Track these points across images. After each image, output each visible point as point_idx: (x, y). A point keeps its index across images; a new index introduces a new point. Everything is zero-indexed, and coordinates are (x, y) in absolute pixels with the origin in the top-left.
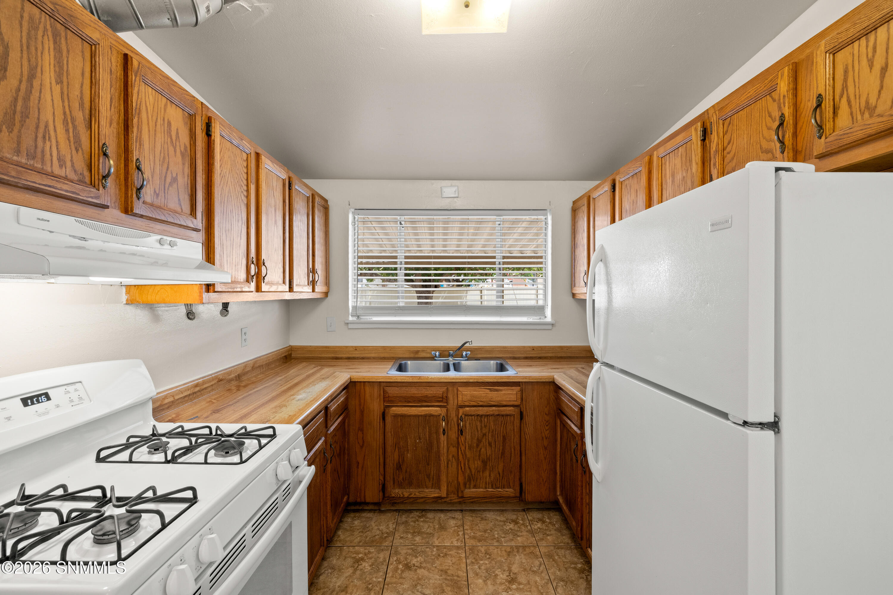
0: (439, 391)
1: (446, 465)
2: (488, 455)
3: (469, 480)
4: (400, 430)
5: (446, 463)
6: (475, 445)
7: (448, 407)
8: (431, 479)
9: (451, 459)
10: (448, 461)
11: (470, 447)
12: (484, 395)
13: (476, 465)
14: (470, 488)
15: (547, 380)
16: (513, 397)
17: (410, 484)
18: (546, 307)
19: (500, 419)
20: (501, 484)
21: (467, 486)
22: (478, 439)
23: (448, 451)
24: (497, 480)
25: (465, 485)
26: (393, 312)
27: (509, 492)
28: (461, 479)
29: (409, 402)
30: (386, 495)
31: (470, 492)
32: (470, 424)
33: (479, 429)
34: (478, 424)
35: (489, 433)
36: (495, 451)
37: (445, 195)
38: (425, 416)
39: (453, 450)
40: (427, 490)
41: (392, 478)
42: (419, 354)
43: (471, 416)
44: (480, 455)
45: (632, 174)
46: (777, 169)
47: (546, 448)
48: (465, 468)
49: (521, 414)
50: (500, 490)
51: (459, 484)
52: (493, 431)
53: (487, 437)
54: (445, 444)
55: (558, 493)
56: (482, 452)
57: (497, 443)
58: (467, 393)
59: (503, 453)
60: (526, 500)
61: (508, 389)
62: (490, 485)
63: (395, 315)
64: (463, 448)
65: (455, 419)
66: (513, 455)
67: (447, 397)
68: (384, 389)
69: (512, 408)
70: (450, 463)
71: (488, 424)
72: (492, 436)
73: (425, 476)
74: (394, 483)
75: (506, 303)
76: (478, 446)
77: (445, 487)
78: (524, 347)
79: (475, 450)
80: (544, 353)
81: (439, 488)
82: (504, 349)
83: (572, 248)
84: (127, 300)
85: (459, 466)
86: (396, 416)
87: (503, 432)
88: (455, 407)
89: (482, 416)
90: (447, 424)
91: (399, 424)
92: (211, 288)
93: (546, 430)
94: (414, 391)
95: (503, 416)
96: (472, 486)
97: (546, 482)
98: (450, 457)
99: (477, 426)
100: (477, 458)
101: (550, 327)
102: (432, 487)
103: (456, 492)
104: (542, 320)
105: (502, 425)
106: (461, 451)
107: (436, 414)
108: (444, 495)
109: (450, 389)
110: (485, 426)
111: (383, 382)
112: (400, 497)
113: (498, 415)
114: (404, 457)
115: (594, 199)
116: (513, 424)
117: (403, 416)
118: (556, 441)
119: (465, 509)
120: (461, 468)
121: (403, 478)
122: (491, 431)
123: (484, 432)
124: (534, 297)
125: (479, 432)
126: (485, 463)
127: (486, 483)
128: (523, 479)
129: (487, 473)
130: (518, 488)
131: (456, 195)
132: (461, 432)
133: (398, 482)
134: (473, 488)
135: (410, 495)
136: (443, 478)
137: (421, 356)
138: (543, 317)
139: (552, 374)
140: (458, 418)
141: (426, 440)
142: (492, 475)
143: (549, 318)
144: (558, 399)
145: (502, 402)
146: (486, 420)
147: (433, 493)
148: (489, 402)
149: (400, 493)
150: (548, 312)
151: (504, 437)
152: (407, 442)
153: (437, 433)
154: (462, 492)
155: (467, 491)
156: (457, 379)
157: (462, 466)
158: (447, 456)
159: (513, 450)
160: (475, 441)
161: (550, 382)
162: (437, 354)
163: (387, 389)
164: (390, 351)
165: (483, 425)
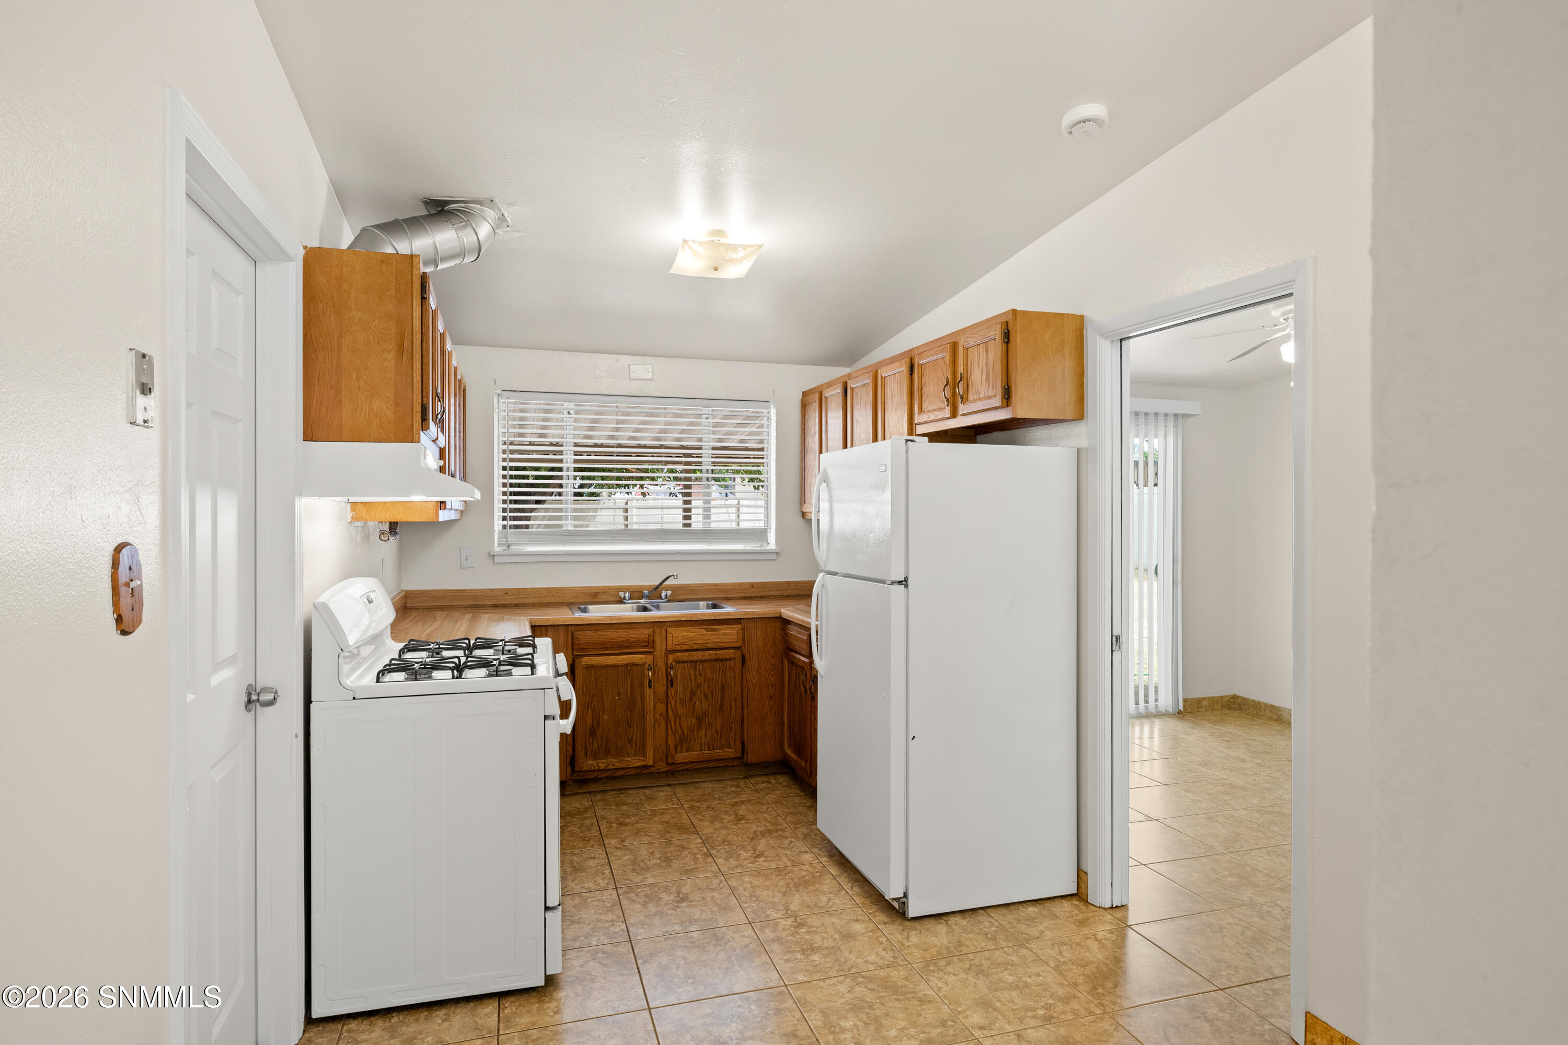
0: (644, 634)
1: (652, 725)
2: (704, 710)
3: (681, 743)
4: (594, 686)
5: (652, 722)
6: (688, 698)
7: (655, 653)
8: (634, 745)
9: (658, 718)
10: (655, 720)
11: (681, 703)
12: (700, 636)
13: (689, 724)
14: (681, 752)
15: (773, 616)
16: (734, 638)
17: (607, 753)
18: (769, 530)
19: (718, 664)
20: (719, 744)
21: (679, 749)
22: (691, 691)
23: (654, 708)
24: (715, 739)
25: (676, 747)
26: (561, 539)
27: (730, 752)
28: (671, 742)
29: (606, 649)
30: (577, 769)
31: (682, 757)
32: (681, 673)
33: (693, 679)
34: (692, 672)
35: (705, 682)
36: (712, 704)
37: (633, 375)
38: (627, 665)
39: (661, 707)
40: (629, 759)
41: (584, 746)
42: (599, 597)
43: (683, 662)
44: (693, 711)
45: (861, 384)
46: (907, 441)
47: (771, 697)
48: (675, 728)
49: (743, 657)
50: (718, 751)
51: (668, 747)
52: (709, 680)
53: (703, 688)
54: (652, 699)
55: (786, 747)
56: (696, 707)
57: (714, 695)
58: (678, 636)
59: (722, 707)
60: (749, 761)
61: (728, 628)
62: (706, 746)
63: (563, 543)
64: (673, 703)
65: (663, 669)
66: (733, 707)
67: (653, 641)
68: (573, 634)
69: (732, 651)
70: (657, 723)
71: (703, 672)
72: (709, 686)
73: (627, 742)
74: (586, 754)
75: (714, 526)
76: (691, 699)
77: (652, 752)
78: (741, 584)
79: (688, 705)
80: (766, 591)
81: (644, 755)
82: (715, 588)
83: (801, 453)
84: (352, 518)
85: (669, 725)
86: (589, 667)
87: (722, 680)
88: (663, 653)
89: (696, 661)
90: (653, 674)
91: (593, 678)
92: (443, 505)
93: (772, 676)
94: (612, 635)
95: (721, 660)
96: (684, 750)
97: (771, 738)
98: (658, 716)
99: (690, 675)
100: (691, 714)
101: (773, 557)
102: (635, 754)
103: (665, 759)
104: (763, 548)
105: (721, 672)
106: (671, 706)
107: (640, 662)
108: (650, 762)
109: (657, 630)
110: (700, 675)
111: (572, 625)
112: (594, 770)
113: (715, 660)
114: (599, 720)
115: (826, 398)
116: (734, 670)
117: (597, 667)
118: (783, 685)
119: (673, 783)
120: (672, 727)
121: (598, 746)
122: (707, 679)
123: (698, 682)
124: (734, 517)
125: (693, 682)
126: (700, 720)
127: (701, 744)
128: (746, 736)
129: (703, 732)
130: (740, 749)
131: (649, 376)
132: (671, 682)
133: (592, 751)
134: (686, 752)
135: (606, 766)
136: (649, 741)
137: (601, 600)
138: (765, 544)
139: (778, 609)
140: (667, 666)
141: (628, 696)
142: (708, 734)
143: (772, 543)
144: (786, 637)
145: (720, 644)
146: (701, 667)
147: (635, 761)
148: (705, 645)
149: (595, 765)
150: (772, 537)
151: (723, 686)
152: (604, 700)
153: (641, 686)
154: (673, 757)
155: (678, 755)
156: (666, 617)
157: (673, 725)
158: (654, 714)
159: (733, 701)
160: (688, 693)
161: (776, 617)
162: (627, 595)
163: (577, 634)
164: (557, 594)
165: (697, 673)
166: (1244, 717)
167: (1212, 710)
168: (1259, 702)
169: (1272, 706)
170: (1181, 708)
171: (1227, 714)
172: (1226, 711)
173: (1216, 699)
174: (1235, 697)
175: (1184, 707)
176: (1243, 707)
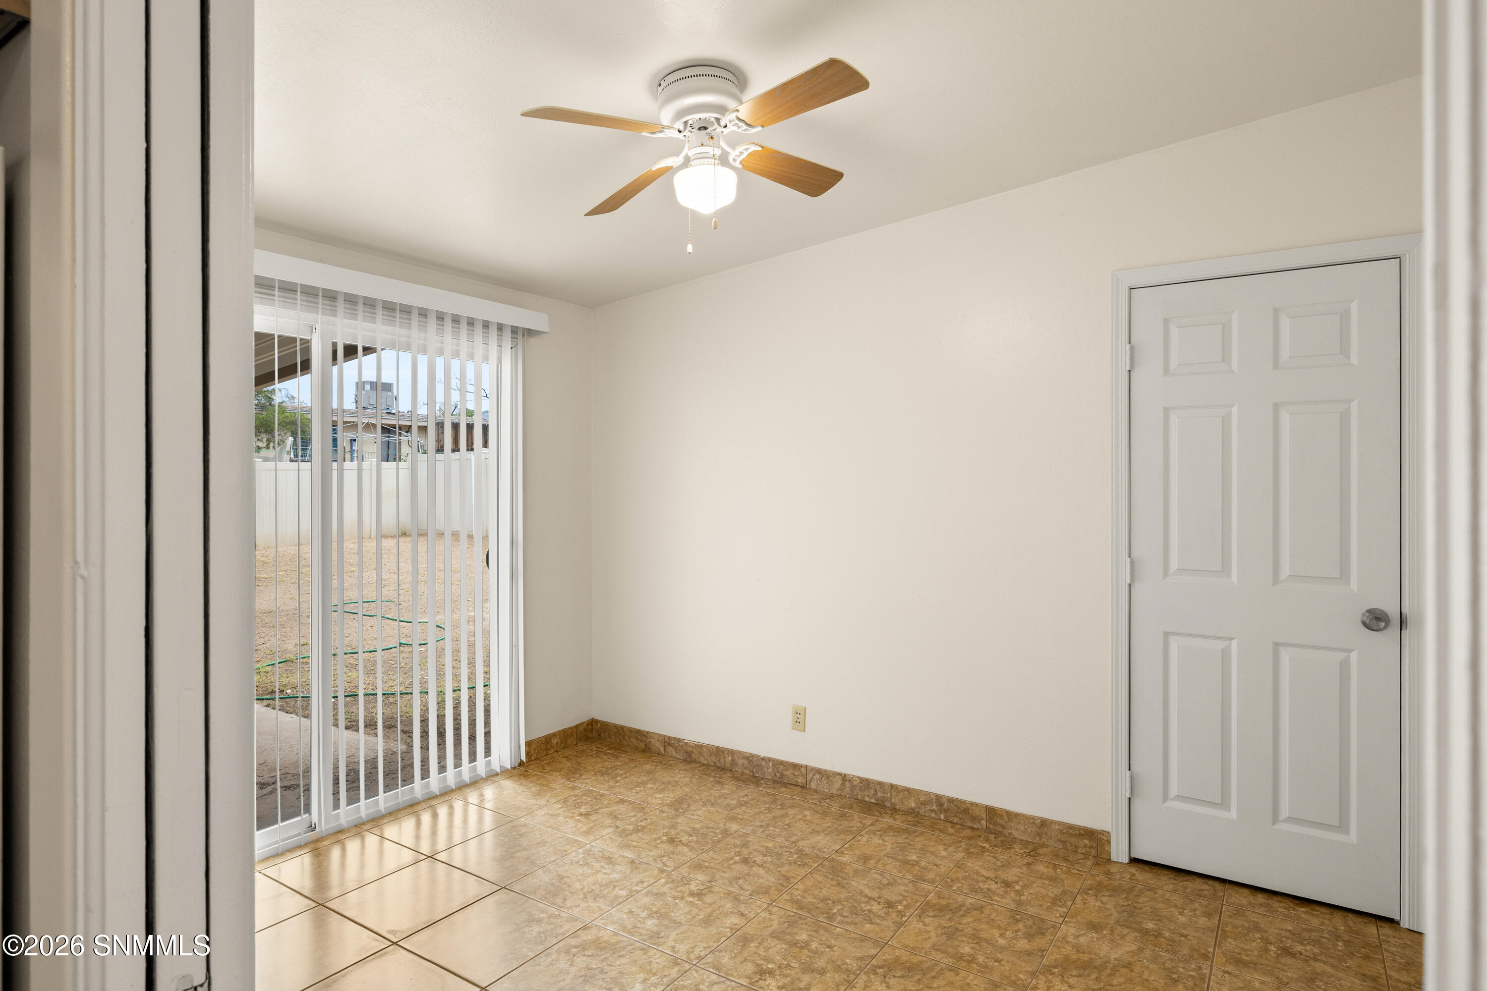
166: (606, 754)
167: (564, 748)
168: (622, 727)
169: (639, 732)
170: (523, 758)
171: (583, 751)
172: (582, 746)
173: (570, 730)
174: (593, 722)
175: (528, 754)
176: (603, 736)
